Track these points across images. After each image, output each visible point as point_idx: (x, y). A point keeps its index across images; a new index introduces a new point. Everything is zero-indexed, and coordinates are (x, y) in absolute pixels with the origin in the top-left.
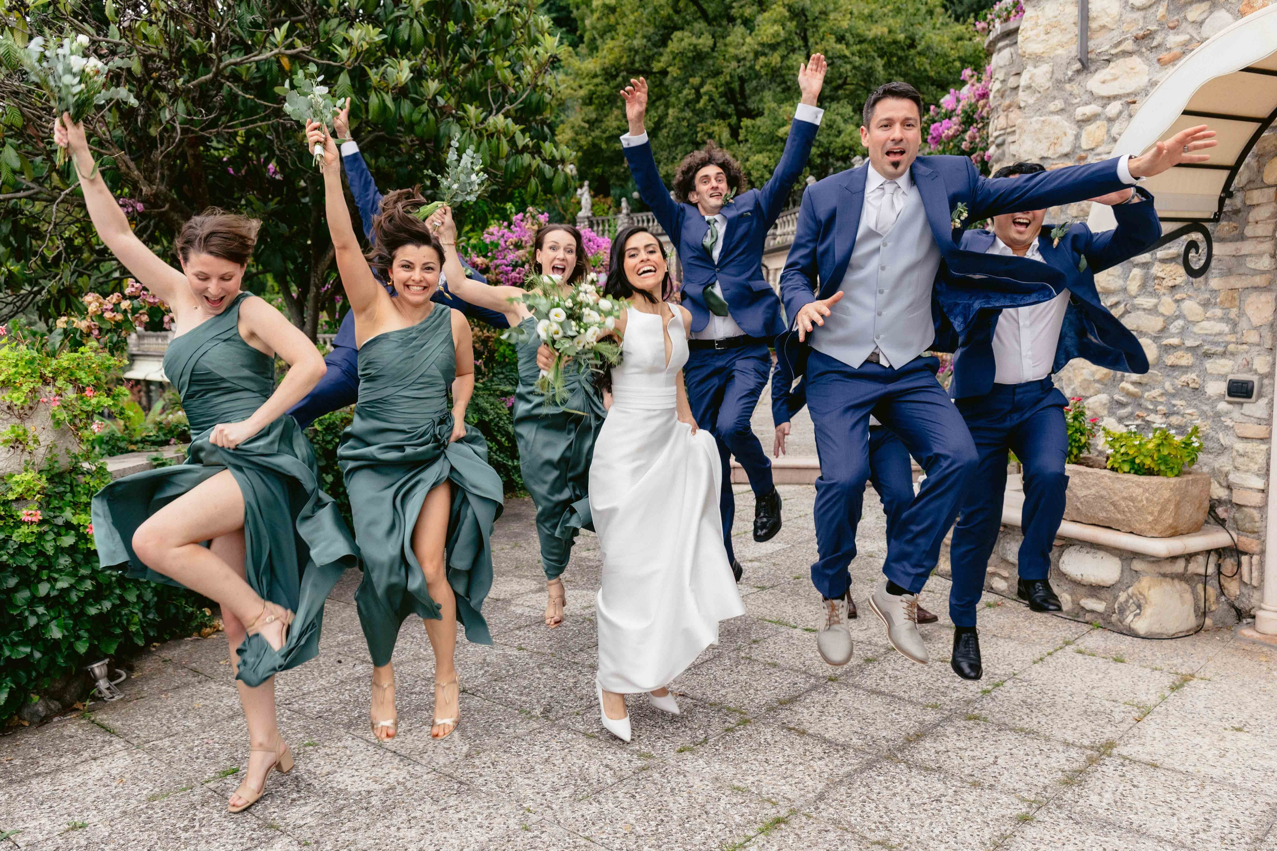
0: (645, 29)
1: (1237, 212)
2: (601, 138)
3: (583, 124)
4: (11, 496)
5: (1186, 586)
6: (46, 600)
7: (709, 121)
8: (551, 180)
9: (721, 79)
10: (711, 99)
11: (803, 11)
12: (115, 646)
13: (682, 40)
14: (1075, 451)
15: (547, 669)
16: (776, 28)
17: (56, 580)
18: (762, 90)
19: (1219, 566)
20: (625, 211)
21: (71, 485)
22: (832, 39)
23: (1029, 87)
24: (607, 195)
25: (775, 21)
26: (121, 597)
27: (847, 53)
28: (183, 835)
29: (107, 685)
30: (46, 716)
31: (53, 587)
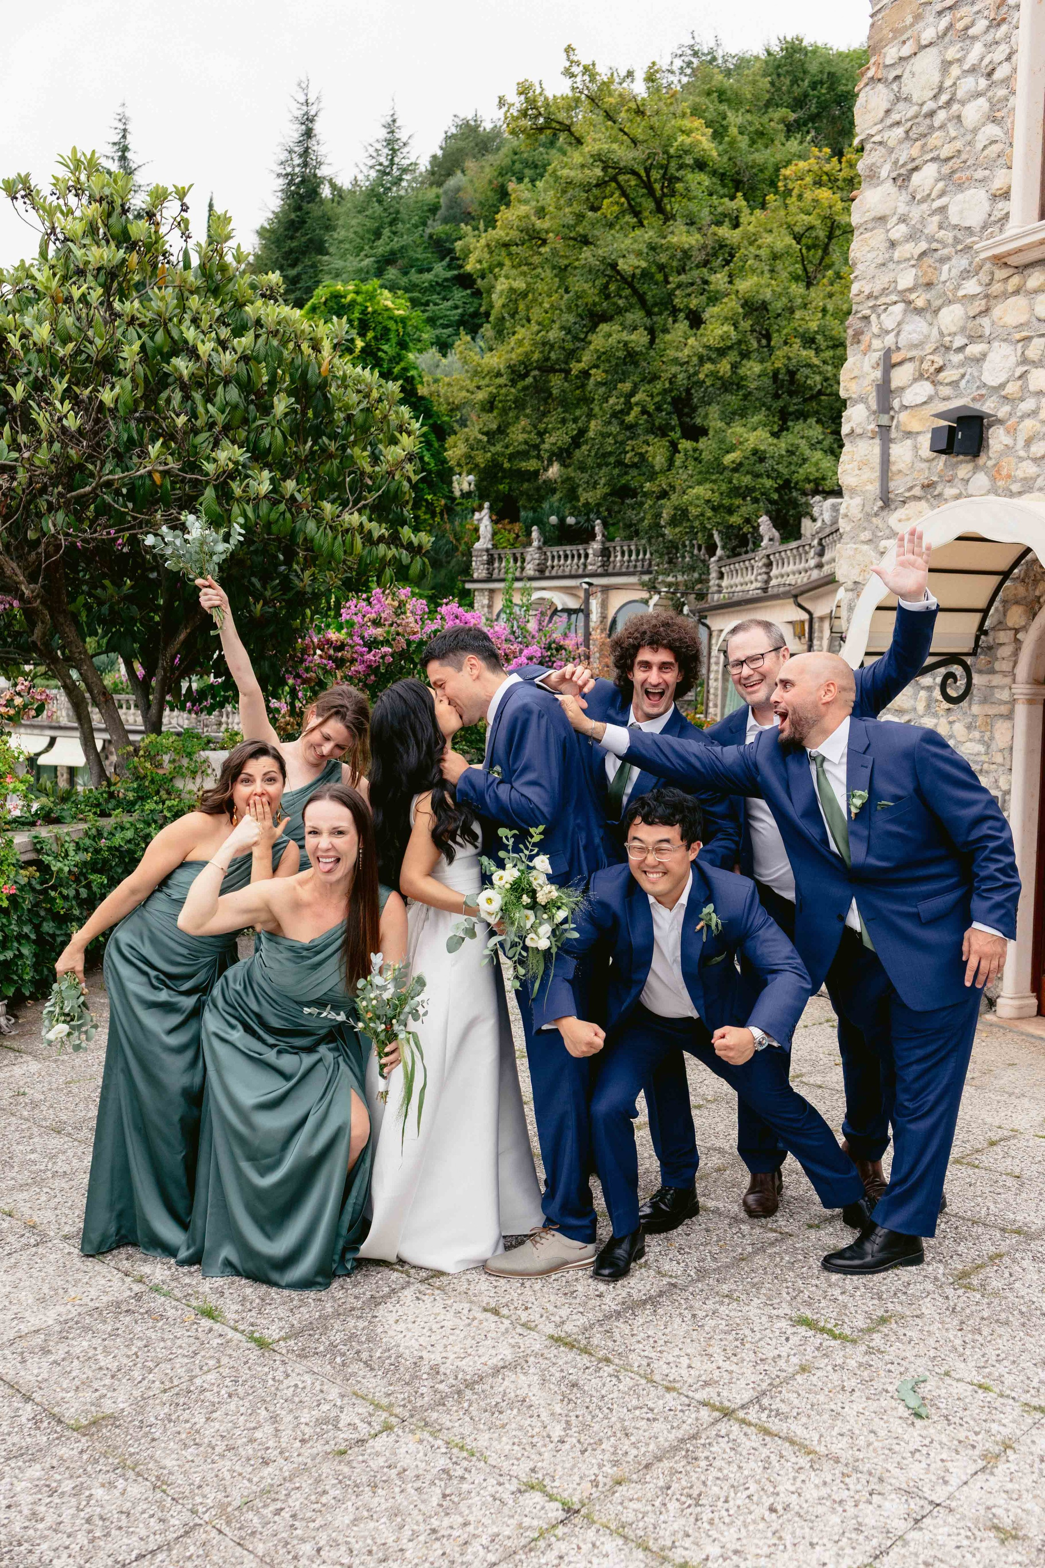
0: (564, 318)
1: (990, 648)
2: (503, 454)
3: (480, 436)
7: (642, 438)
8: (407, 567)
9: (659, 386)
10: (644, 412)
11: (764, 306)
13: (610, 335)
16: (725, 328)
18: (709, 403)
20: (535, 544)
22: (797, 343)
23: (846, 516)
24: (515, 519)
25: (726, 319)
27: (816, 361)
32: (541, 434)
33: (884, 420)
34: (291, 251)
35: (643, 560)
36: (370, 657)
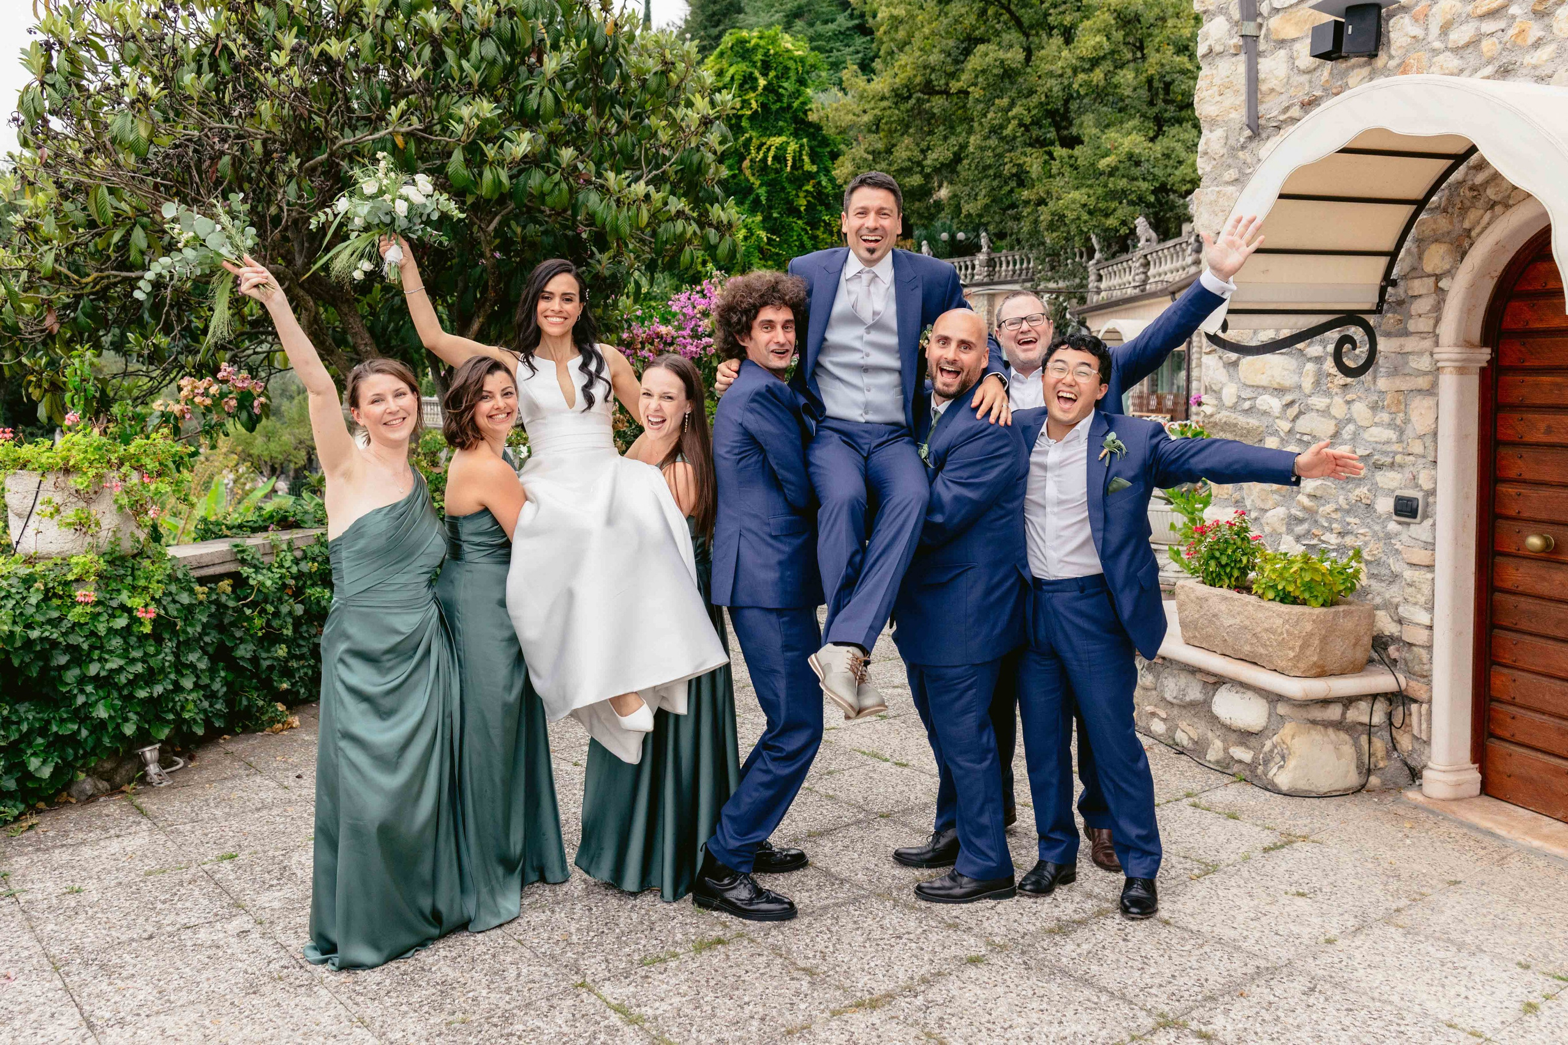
0: (944, 42)
1: (1402, 302)
3: (866, 155)
4: (70, 577)
5: (1347, 737)
6: (96, 678)
7: (1020, 150)
9: (1035, 100)
10: (1020, 125)
11: (1137, 18)
12: (166, 732)
13: (986, 55)
16: (1098, 39)
17: (106, 661)
18: (1084, 113)
19: (1390, 716)
21: (133, 569)
25: (1099, 31)
26: (176, 684)
29: (157, 770)
30: (92, 795)
31: (103, 668)
32: (923, 151)
33: (1251, 28)
34: (714, 14)
35: (1028, 269)
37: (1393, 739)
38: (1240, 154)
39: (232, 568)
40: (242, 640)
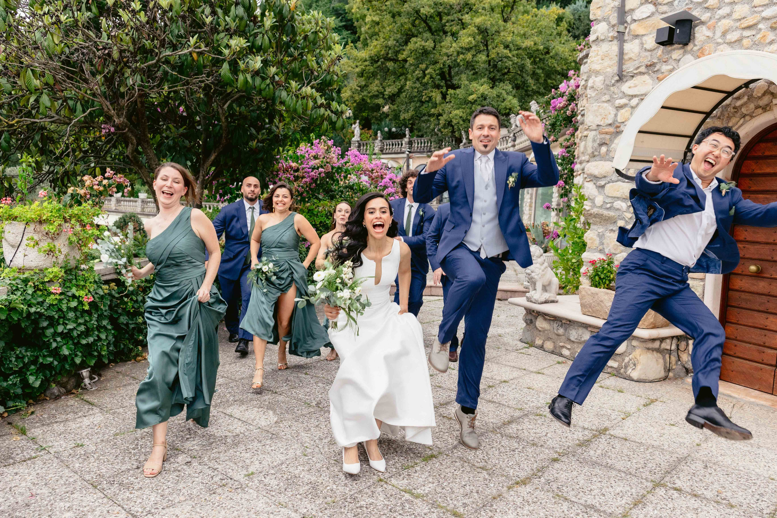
0: (395, 35)
2: (367, 96)
3: (357, 88)
4: (46, 280)
5: (660, 355)
6: (61, 334)
7: (430, 89)
8: (335, 123)
9: (438, 66)
10: (431, 77)
11: (486, 30)
12: (94, 361)
13: (416, 43)
14: (607, 282)
15: (320, 384)
16: (470, 39)
17: (67, 324)
18: (461, 74)
19: (678, 346)
20: (379, 139)
21: (75, 275)
22: (502, 47)
23: (592, 87)
24: (369, 128)
25: (470, 35)
26: (98, 336)
27: (510, 55)
28: (133, 451)
29: (89, 382)
30: (58, 396)
31: (65, 328)
32: (383, 88)
33: (621, 28)
35: (427, 146)
36: (313, 173)
37: (678, 356)
38: (612, 88)
39: (114, 276)
40: (121, 314)
